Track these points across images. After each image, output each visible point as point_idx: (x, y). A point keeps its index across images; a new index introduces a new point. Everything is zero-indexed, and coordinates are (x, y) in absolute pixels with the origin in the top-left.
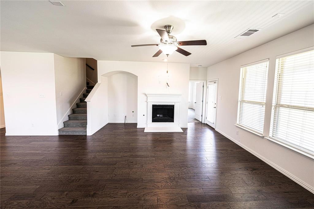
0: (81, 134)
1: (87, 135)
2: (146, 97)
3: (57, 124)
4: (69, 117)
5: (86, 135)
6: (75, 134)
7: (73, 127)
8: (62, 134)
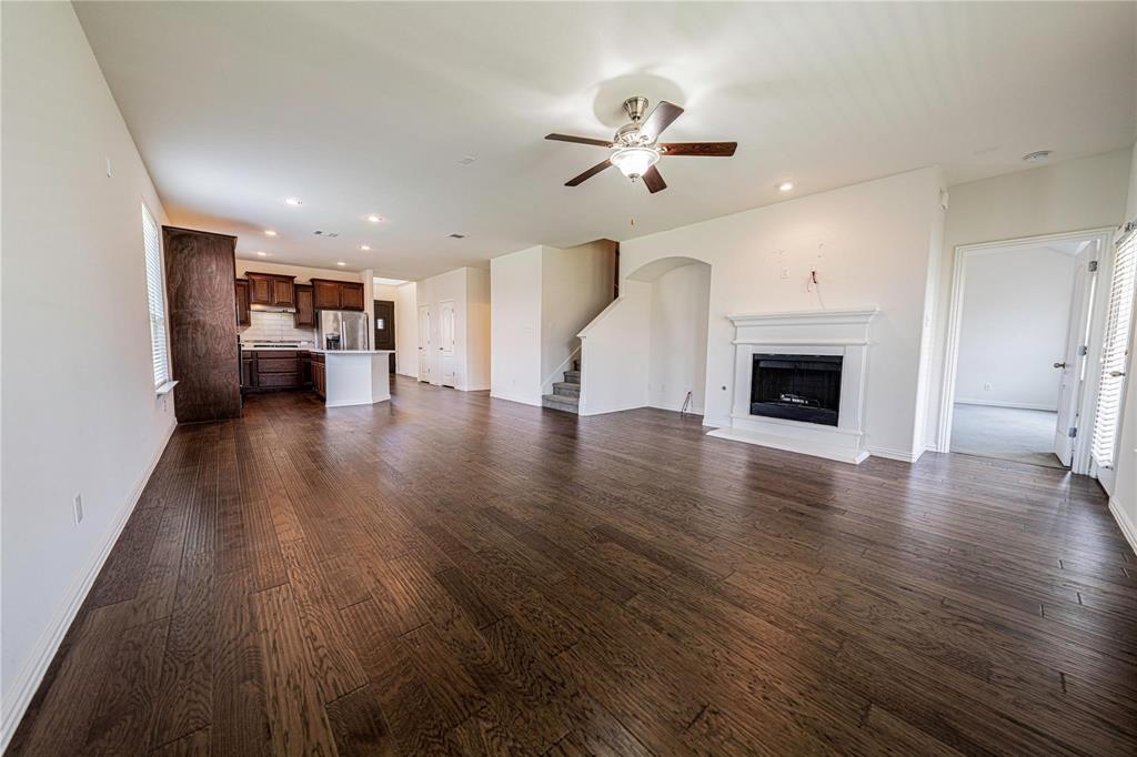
0: (571, 411)
1: (580, 414)
2: (732, 329)
3: (542, 383)
4: (566, 376)
5: (577, 415)
6: (563, 409)
7: (565, 395)
8: (549, 405)
